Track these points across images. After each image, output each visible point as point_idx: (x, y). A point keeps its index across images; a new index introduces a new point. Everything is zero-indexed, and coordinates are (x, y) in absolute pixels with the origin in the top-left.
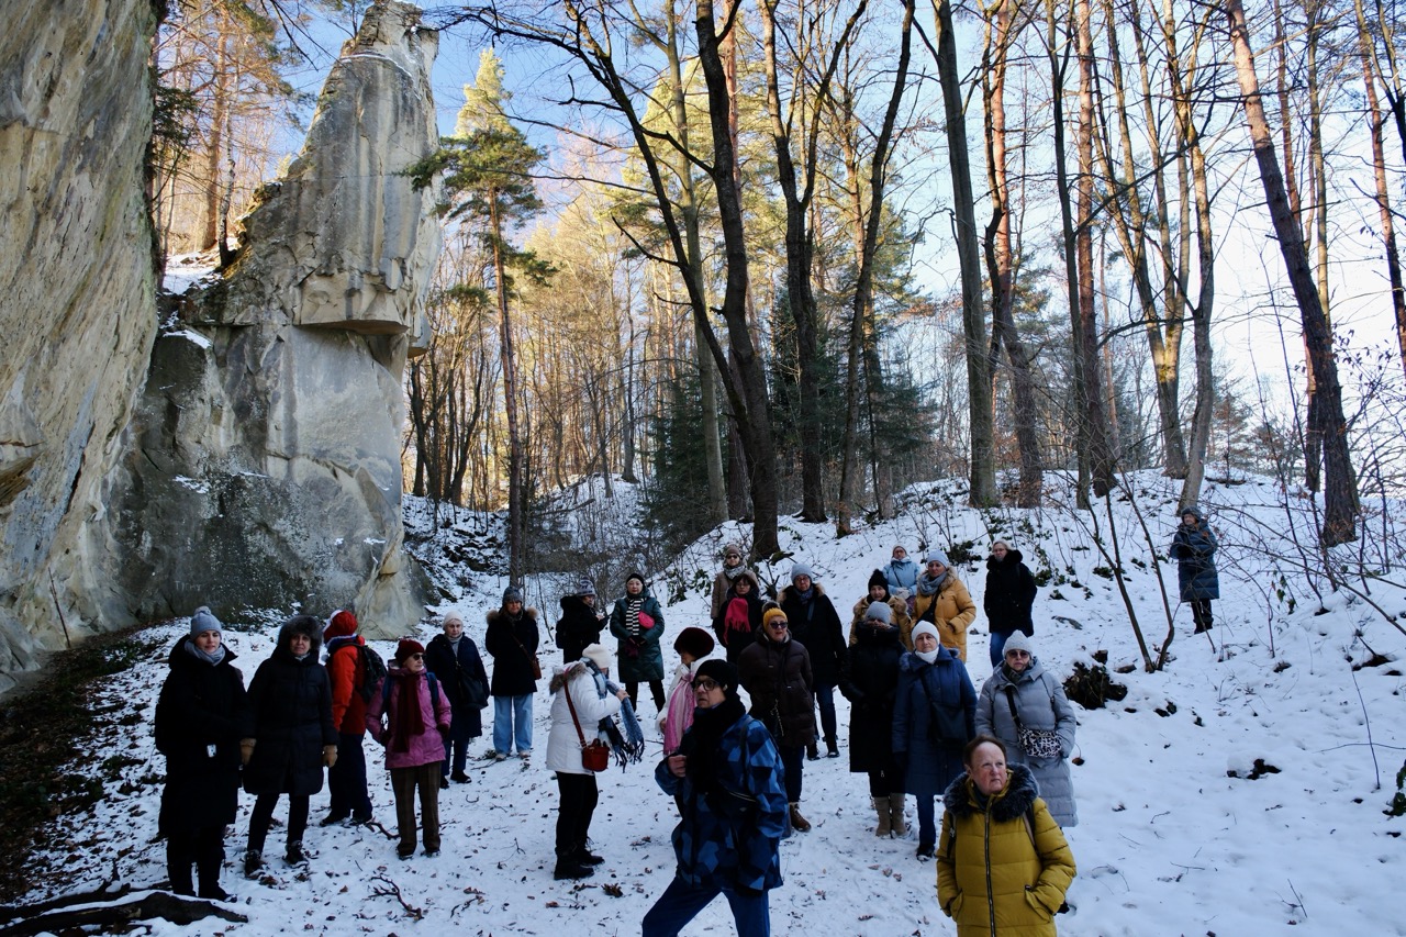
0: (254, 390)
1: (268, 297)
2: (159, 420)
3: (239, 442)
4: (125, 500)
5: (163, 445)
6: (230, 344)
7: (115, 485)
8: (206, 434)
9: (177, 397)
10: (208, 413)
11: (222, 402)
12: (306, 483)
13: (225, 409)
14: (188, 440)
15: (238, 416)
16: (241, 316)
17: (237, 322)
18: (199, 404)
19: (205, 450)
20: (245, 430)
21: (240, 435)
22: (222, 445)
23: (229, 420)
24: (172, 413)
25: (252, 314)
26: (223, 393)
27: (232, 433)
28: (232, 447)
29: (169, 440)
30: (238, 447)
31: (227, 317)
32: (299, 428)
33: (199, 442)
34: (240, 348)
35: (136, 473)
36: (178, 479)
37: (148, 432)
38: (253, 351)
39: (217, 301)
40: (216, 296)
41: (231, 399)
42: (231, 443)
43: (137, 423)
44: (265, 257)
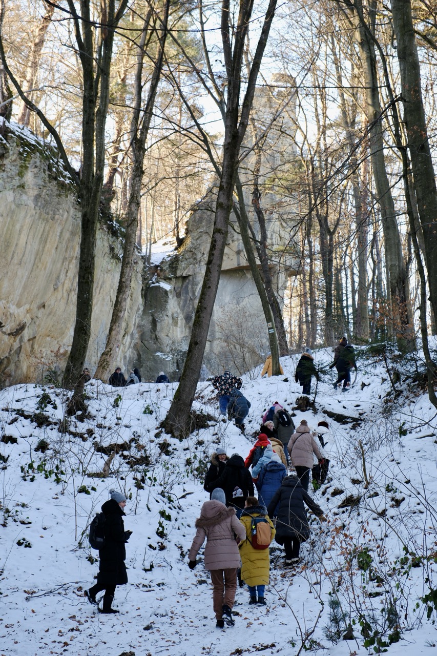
0: (194, 308)
1: (199, 260)
2: (149, 326)
3: (187, 334)
4: (134, 364)
5: (151, 338)
6: (182, 286)
7: (130, 358)
8: (171, 331)
9: (156, 315)
10: (171, 321)
11: (178, 315)
12: (220, 353)
13: (179, 319)
14: (162, 335)
15: (186, 321)
16: (186, 271)
17: (184, 275)
18: (166, 318)
19: (170, 339)
20: (190, 328)
21: (187, 330)
22: (179, 336)
23: (182, 324)
24: (154, 323)
25: (191, 270)
26: (179, 311)
27: (184, 330)
29: (154, 336)
30: (186, 336)
31: (179, 273)
32: (216, 325)
33: (167, 336)
34: (187, 287)
35: (139, 352)
36: (157, 354)
37: (144, 333)
38: (192, 288)
39: (174, 266)
40: (174, 262)
41: (183, 313)
42: (182, 336)
43: (139, 329)
44: (197, 239)
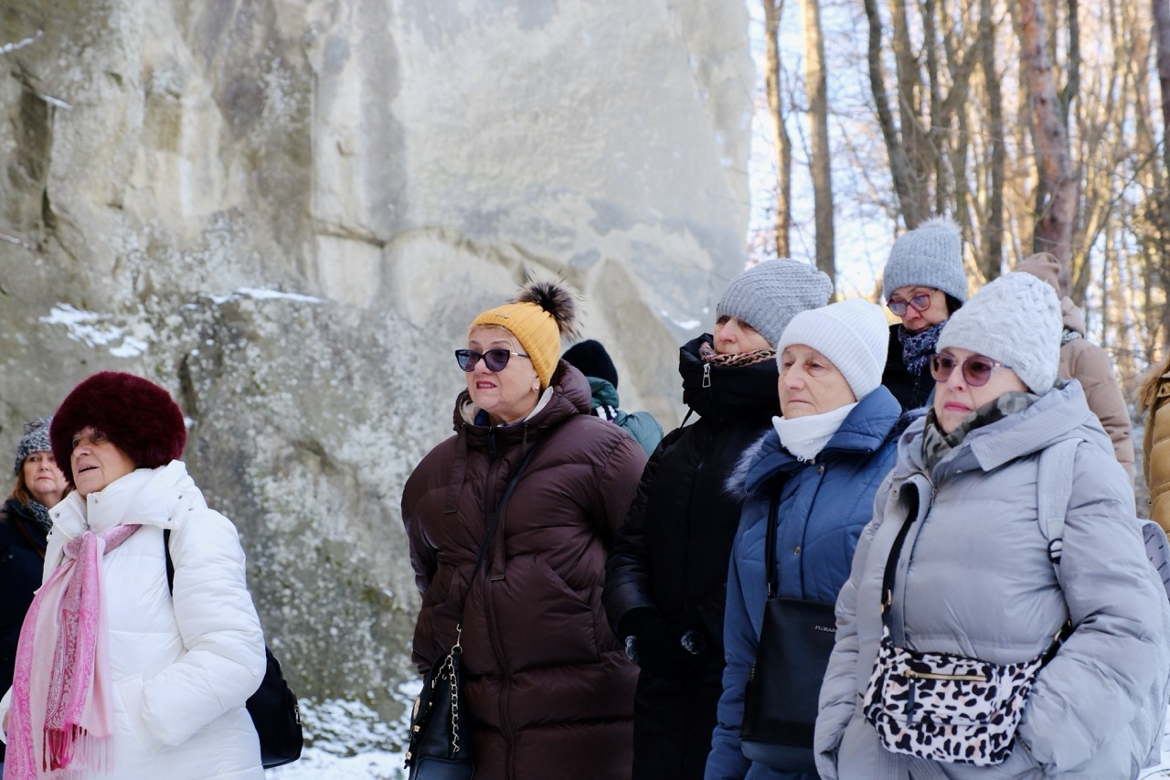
0: (273, 38)
3: (237, 199)
5: (14, 218)
8: (139, 179)
9: (43, 72)
10: (137, 115)
11: (181, 79)
12: (437, 315)
13: (189, 101)
14: (83, 201)
15: (229, 119)
18: (108, 91)
19: (136, 226)
20: (253, 160)
21: (238, 177)
22: (187, 211)
23: (205, 133)
26: (184, 55)
27: (216, 172)
28: (215, 217)
29: (31, 204)
30: (234, 213)
32: (411, 147)
33: (117, 206)
36: (57, 316)
41: (210, 67)
42: (214, 204)
